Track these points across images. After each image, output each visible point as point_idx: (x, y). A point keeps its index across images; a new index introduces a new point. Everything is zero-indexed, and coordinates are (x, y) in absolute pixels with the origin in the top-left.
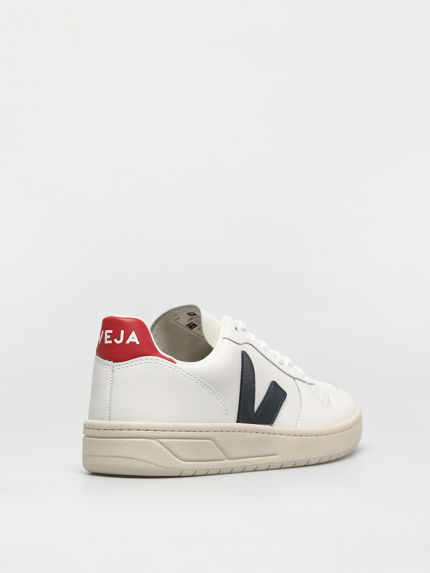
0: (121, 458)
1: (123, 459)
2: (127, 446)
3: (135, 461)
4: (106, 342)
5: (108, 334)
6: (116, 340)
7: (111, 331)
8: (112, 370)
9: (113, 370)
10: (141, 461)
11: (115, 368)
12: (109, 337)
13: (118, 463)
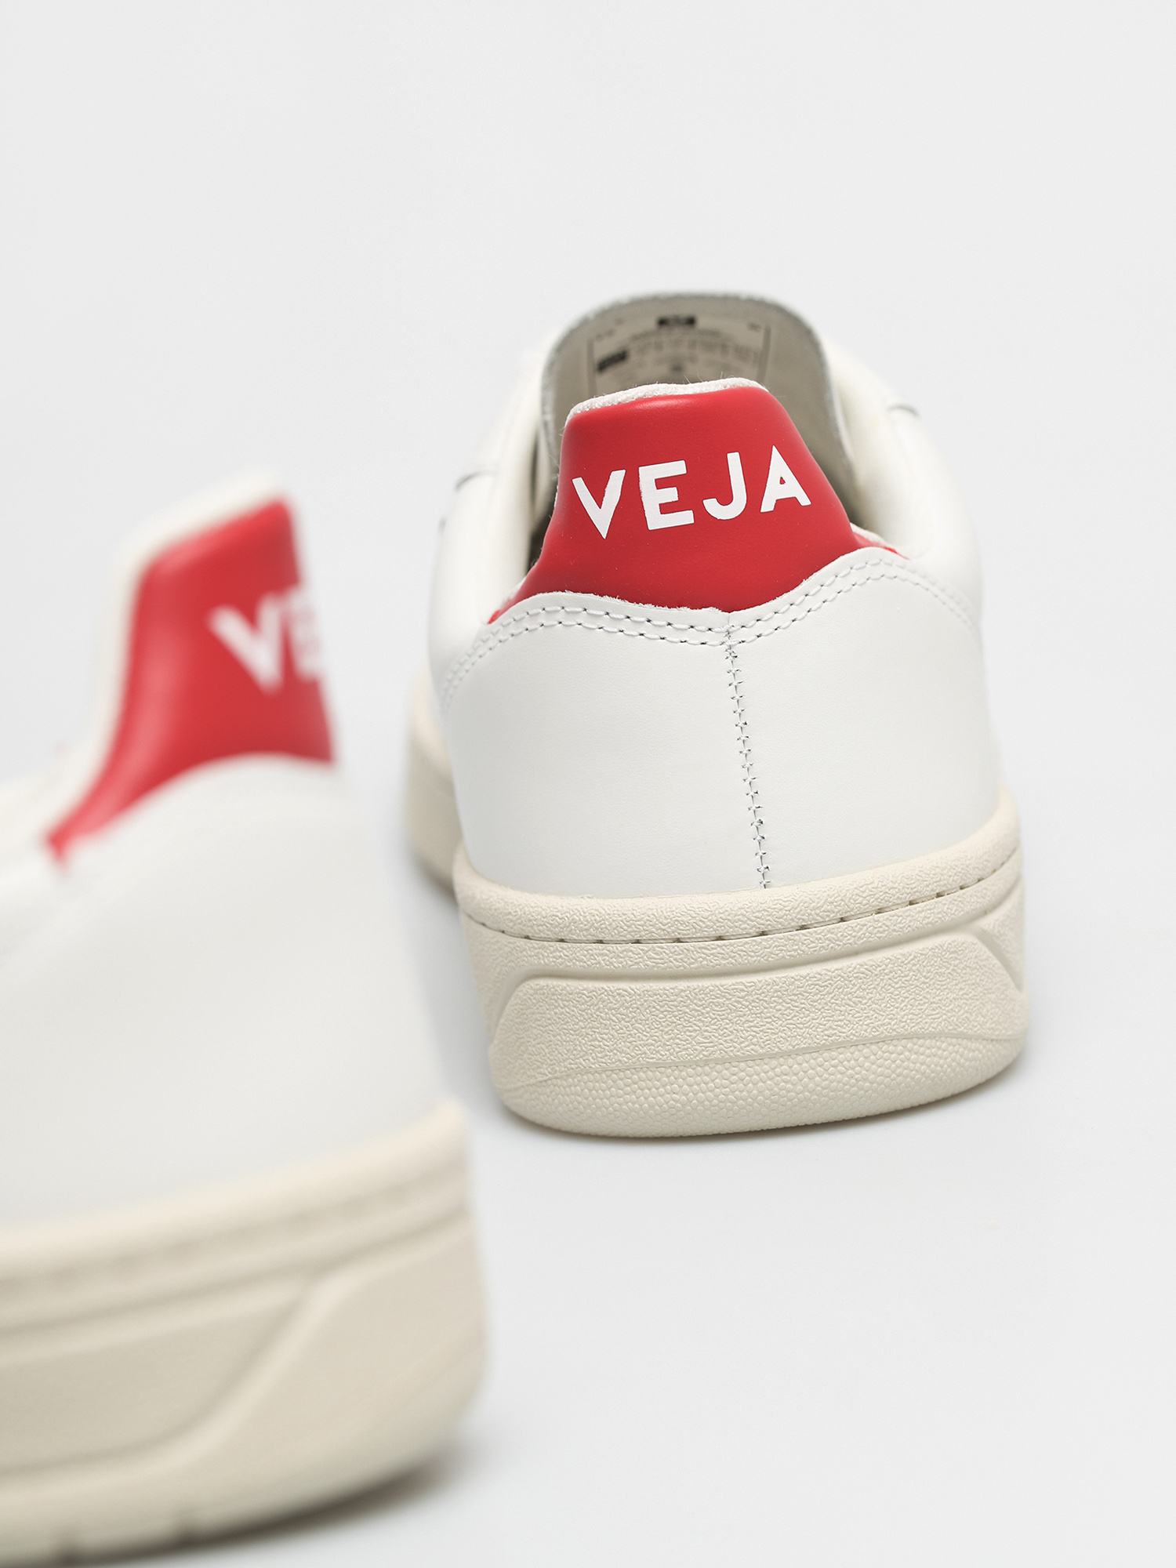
0: (860, 1047)
1: (873, 1047)
2: (882, 984)
3: (921, 1046)
4: (656, 521)
5: (661, 483)
6: (712, 506)
7: (678, 468)
8: (725, 647)
9: (730, 647)
10: (943, 1039)
11: (742, 634)
12: (671, 495)
13: (850, 1071)
